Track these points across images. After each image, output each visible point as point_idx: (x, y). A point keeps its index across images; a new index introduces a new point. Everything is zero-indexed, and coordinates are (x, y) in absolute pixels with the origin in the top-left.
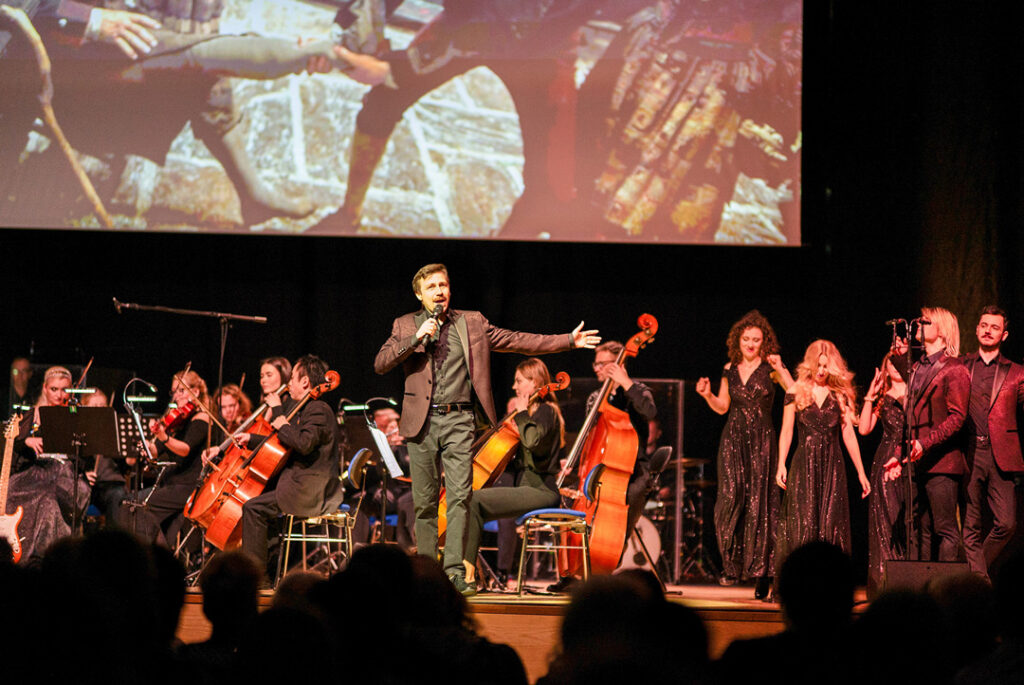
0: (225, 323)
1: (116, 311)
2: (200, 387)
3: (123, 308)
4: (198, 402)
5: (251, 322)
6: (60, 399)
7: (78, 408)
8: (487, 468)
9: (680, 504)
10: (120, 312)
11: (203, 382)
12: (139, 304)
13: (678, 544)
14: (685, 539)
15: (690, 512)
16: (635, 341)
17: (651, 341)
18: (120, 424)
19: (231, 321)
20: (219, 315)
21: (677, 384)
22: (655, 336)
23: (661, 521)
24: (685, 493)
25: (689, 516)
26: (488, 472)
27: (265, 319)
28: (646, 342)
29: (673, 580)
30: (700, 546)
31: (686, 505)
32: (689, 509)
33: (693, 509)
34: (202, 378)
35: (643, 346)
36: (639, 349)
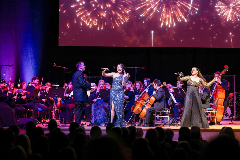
0: (136, 69)
2: (131, 84)
4: (131, 87)
5: (141, 69)
7: (108, 90)
9: (235, 102)
11: (131, 83)
13: (235, 111)
14: (236, 110)
15: (237, 104)
16: (224, 71)
17: (227, 71)
19: (137, 69)
20: (135, 68)
21: (234, 76)
23: (231, 106)
24: (236, 100)
27: (144, 68)
28: (226, 71)
29: (234, 119)
31: (237, 102)
32: (237, 103)
33: (238, 103)
34: (131, 82)
35: (226, 72)
36: (225, 73)
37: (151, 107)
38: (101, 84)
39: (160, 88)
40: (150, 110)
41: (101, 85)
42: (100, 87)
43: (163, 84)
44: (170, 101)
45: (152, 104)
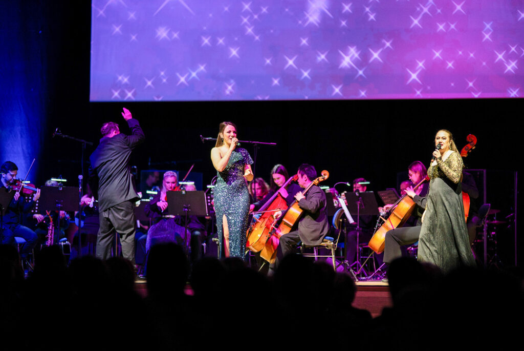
0: (257, 147)
1: (202, 142)
3: (205, 140)
5: (269, 145)
6: (171, 188)
7: (186, 192)
8: (400, 217)
10: (204, 142)
12: (213, 138)
14: (488, 251)
15: (491, 237)
16: (466, 149)
17: (474, 148)
18: (207, 199)
19: (259, 145)
20: (253, 142)
21: (483, 171)
22: (475, 146)
25: (490, 240)
26: (400, 219)
27: (275, 144)
28: (471, 149)
30: (496, 255)
31: (489, 234)
35: (470, 151)
36: (468, 153)
37: (291, 231)
38: (168, 183)
39: (314, 185)
40: (287, 239)
41: (168, 185)
42: (167, 189)
43: (321, 176)
44: (338, 218)
45: (292, 225)
